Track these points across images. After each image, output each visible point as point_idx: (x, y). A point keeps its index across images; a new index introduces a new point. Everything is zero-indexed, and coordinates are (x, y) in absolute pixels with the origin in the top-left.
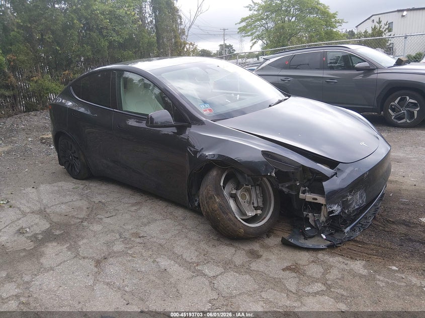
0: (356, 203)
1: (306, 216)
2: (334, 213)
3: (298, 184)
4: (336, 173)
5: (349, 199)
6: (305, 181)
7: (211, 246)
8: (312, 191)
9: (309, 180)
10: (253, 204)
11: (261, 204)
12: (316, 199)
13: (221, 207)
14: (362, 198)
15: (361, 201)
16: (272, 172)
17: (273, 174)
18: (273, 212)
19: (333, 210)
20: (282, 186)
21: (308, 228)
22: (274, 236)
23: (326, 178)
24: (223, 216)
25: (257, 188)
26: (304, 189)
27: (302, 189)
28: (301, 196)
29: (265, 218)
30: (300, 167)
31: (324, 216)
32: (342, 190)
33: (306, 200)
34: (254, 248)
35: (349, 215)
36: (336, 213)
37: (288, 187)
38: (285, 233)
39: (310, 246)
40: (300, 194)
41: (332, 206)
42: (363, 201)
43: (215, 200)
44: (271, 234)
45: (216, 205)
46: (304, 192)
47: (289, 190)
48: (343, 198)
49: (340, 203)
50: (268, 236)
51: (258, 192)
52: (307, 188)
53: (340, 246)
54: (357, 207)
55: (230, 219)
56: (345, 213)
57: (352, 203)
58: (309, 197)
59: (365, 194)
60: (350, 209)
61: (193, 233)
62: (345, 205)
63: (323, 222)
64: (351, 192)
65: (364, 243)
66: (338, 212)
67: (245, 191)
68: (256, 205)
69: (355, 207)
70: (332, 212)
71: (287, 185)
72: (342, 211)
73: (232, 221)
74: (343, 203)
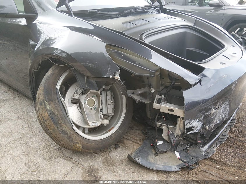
0: (219, 117)
1: (160, 127)
2: (193, 130)
3: (153, 91)
4: (200, 81)
5: (212, 113)
6: (162, 88)
7: (47, 158)
8: (168, 100)
9: (166, 87)
10: (101, 111)
11: (111, 112)
12: (173, 111)
13: (53, 116)
14: (224, 111)
15: (223, 115)
16: (116, 74)
17: (118, 77)
18: (123, 121)
19: (192, 127)
20: (133, 93)
21: (160, 142)
22: (122, 148)
23: (188, 86)
24: (54, 128)
25: (109, 93)
26: (159, 97)
27: (158, 97)
28: (156, 105)
29: (113, 128)
30: (157, 71)
31: (180, 129)
32: (205, 101)
33: (161, 111)
34: (95, 164)
35: (209, 132)
36: (196, 130)
37: (140, 95)
38: (136, 144)
39: (161, 167)
40: (154, 103)
41: (192, 121)
42: (225, 114)
43: (45, 107)
44: (120, 144)
45: (46, 114)
46: (159, 102)
47: (141, 98)
48: (207, 112)
49: (202, 118)
50: (116, 147)
51: (109, 97)
52: (163, 96)
53: (195, 168)
54: (218, 122)
55: (64, 132)
56: (206, 129)
57: (214, 118)
58: (164, 107)
59: (228, 106)
60: (211, 125)
61: (36, 139)
62: (207, 120)
63: (178, 135)
64: (215, 104)
65: (222, 164)
66: (198, 128)
67: (94, 96)
68: (104, 112)
69: (217, 122)
70: (190, 129)
71: (139, 92)
72: (203, 127)
73: (67, 134)
74: (206, 117)
